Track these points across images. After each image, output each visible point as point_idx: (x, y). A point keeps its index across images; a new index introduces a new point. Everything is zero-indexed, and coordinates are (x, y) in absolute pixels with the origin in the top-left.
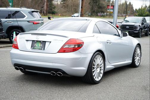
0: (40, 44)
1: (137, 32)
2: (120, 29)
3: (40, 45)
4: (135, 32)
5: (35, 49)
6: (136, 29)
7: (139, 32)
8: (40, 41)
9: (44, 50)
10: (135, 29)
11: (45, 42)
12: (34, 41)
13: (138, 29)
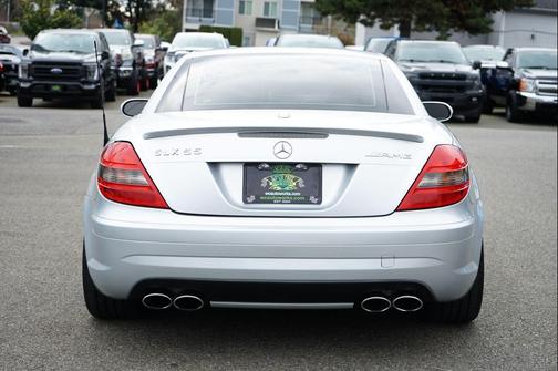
0: (290, 177)
1: (93, 87)
2: (25, 77)
3: (292, 182)
4: (86, 87)
5: (272, 202)
6: (90, 78)
7: (98, 87)
8: (293, 165)
9: (319, 202)
10: (86, 76)
11: (319, 166)
12: (256, 164)
13: (96, 78)
